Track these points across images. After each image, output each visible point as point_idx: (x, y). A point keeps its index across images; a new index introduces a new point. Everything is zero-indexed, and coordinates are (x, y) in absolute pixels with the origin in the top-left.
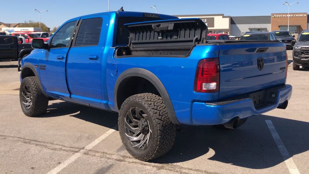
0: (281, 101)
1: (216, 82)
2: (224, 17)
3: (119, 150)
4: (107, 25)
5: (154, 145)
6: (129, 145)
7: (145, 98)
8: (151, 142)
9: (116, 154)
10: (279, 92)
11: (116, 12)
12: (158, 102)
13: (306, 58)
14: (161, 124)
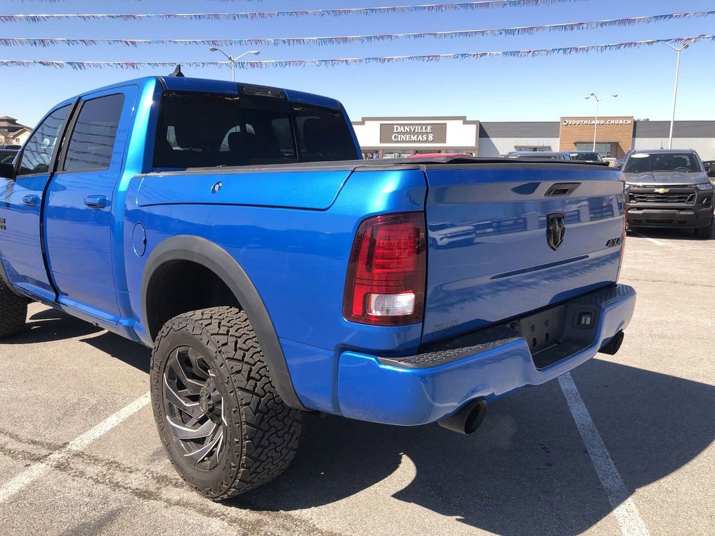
0: (607, 333)
1: (413, 292)
2: (466, 122)
3: (155, 456)
4: (133, 109)
5: (233, 465)
6: (174, 449)
7: (211, 324)
8: (227, 452)
9: (144, 470)
10: (604, 310)
11: (158, 80)
12: (248, 337)
13: (639, 208)
14: (253, 406)
